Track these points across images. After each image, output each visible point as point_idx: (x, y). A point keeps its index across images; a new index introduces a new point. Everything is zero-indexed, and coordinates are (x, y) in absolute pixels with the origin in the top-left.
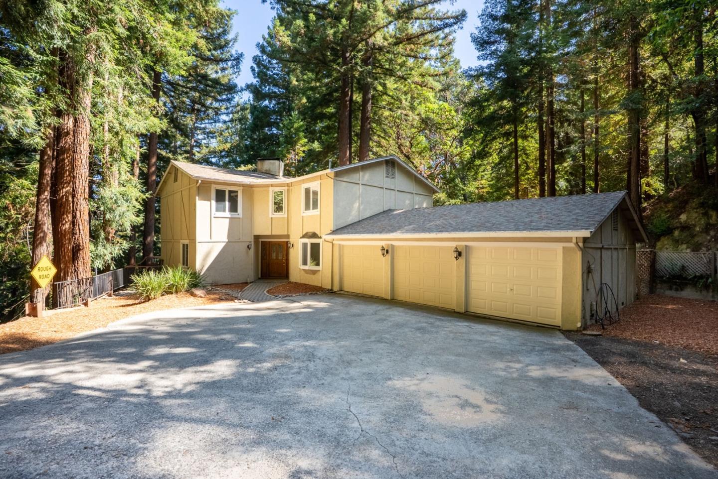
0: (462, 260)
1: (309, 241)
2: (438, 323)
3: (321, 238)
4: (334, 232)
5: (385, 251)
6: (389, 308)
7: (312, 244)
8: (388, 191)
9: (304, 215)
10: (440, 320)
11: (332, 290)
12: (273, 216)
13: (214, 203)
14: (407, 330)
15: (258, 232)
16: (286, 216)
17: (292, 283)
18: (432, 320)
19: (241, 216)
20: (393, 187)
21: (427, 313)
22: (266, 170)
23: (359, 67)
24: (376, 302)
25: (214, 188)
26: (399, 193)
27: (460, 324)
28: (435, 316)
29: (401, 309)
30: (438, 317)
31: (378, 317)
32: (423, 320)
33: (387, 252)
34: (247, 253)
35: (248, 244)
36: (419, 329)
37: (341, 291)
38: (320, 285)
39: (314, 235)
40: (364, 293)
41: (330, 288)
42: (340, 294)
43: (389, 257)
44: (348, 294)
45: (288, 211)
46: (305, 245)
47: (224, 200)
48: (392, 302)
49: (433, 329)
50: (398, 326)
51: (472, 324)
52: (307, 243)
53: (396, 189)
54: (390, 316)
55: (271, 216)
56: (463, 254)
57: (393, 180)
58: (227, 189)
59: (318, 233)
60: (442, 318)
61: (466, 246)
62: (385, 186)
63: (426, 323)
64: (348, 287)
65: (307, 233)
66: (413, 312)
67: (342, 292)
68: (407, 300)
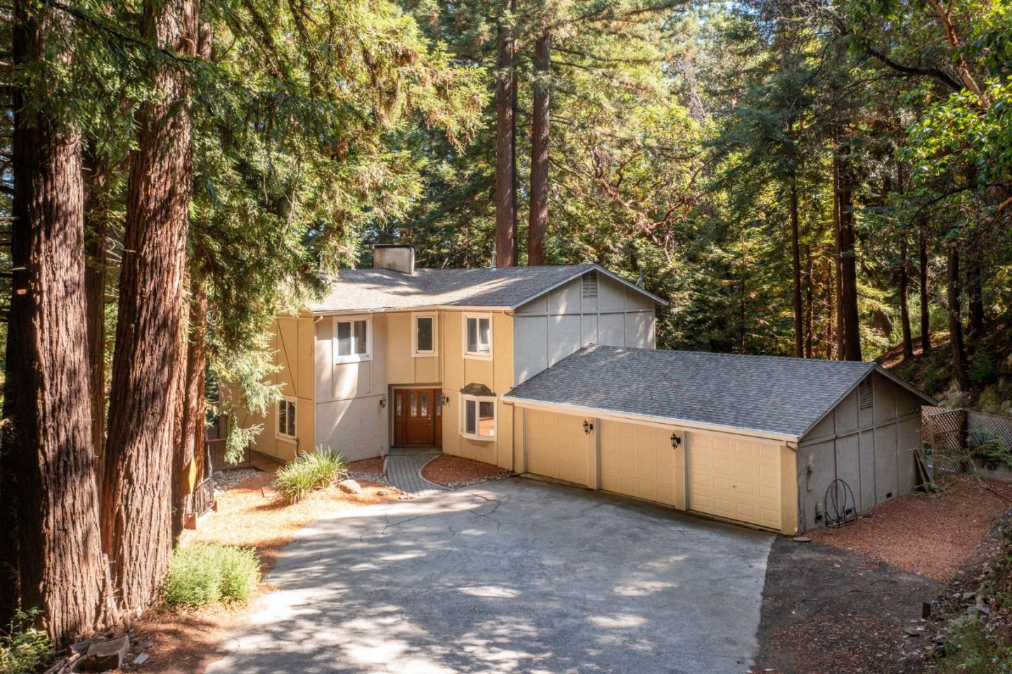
0: (681, 448)
1: (477, 400)
2: (651, 528)
3: (494, 395)
4: (515, 392)
5: (589, 426)
6: (597, 506)
7: (482, 404)
8: (588, 318)
9: (467, 357)
10: (655, 523)
11: (513, 471)
12: (417, 356)
13: (336, 340)
14: (618, 537)
15: (395, 380)
16: (436, 355)
17: (448, 455)
18: (644, 524)
19: (371, 358)
20: (593, 310)
21: (642, 512)
22: (389, 265)
23: (530, 75)
24: (580, 496)
25: (335, 322)
26: (603, 317)
27: (673, 528)
28: (650, 518)
29: (611, 507)
30: (653, 520)
31: (586, 520)
32: (636, 523)
33: (591, 427)
34: (380, 411)
35: (381, 398)
36: (630, 536)
37: (527, 472)
38: (494, 463)
39: (484, 391)
40: (561, 478)
41: (511, 469)
42: (527, 478)
43: (593, 434)
44: (538, 478)
45: (439, 347)
46: (471, 405)
47: (348, 336)
48: (598, 494)
49: (645, 536)
50: (609, 532)
51: (686, 529)
52: (474, 402)
53: (599, 312)
54: (599, 519)
55: (413, 355)
56: (683, 441)
57: (594, 299)
58: (352, 320)
59: (490, 386)
60: (657, 520)
61: (686, 433)
62: (583, 311)
63: (639, 527)
64: (536, 468)
65: (472, 385)
66: (625, 512)
67: (529, 476)
68: (618, 490)
